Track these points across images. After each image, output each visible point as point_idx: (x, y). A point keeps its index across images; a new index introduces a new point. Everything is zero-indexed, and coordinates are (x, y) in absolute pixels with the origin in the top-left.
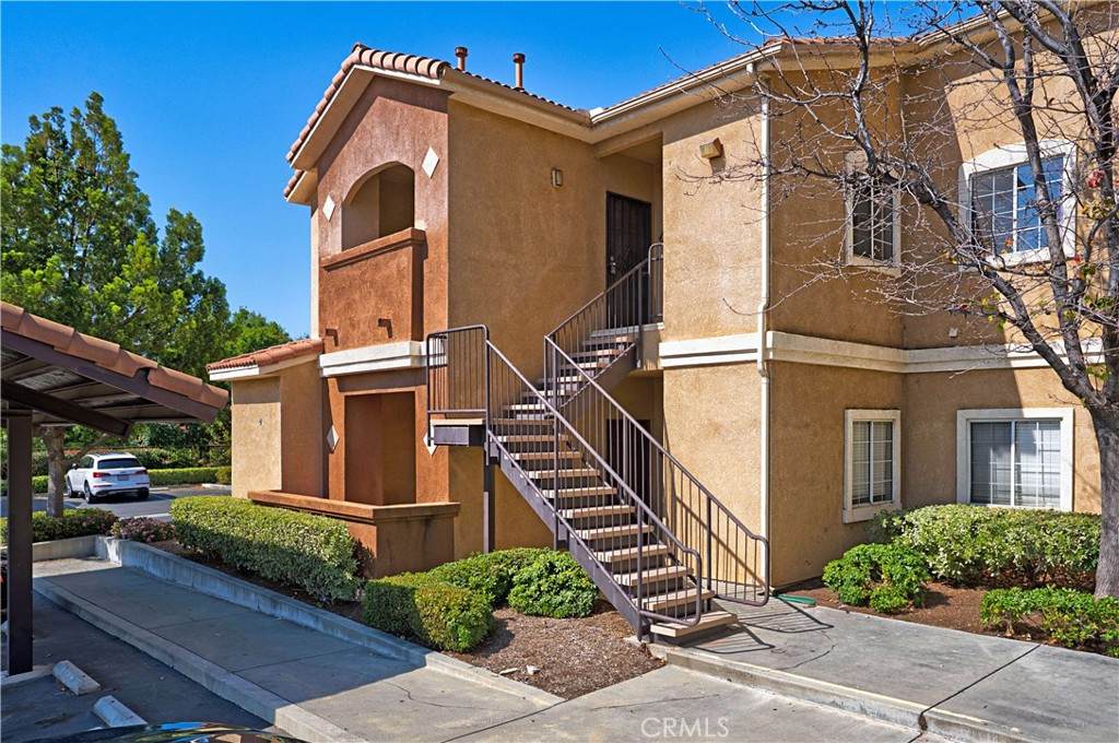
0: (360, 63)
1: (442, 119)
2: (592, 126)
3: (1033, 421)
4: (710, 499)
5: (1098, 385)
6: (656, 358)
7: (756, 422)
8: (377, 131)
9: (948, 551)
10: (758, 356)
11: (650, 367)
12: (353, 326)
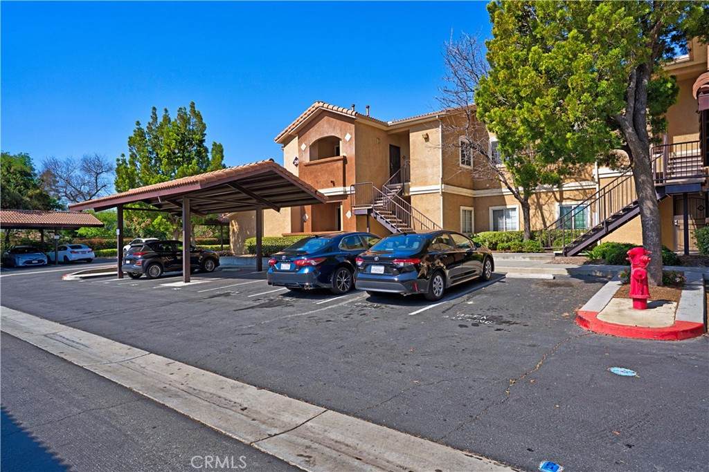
0: (323, 107)
1: (353, 126)
2: (388, 126)
3: (509, 209)
4: (434, 224)
5: (522, 196)
6: (409, 192)
7: (440, 208)
8: (325, 126)
9: (489, 241)
10: (440, 191)
11: (407, 195)
12: (317, 183)
